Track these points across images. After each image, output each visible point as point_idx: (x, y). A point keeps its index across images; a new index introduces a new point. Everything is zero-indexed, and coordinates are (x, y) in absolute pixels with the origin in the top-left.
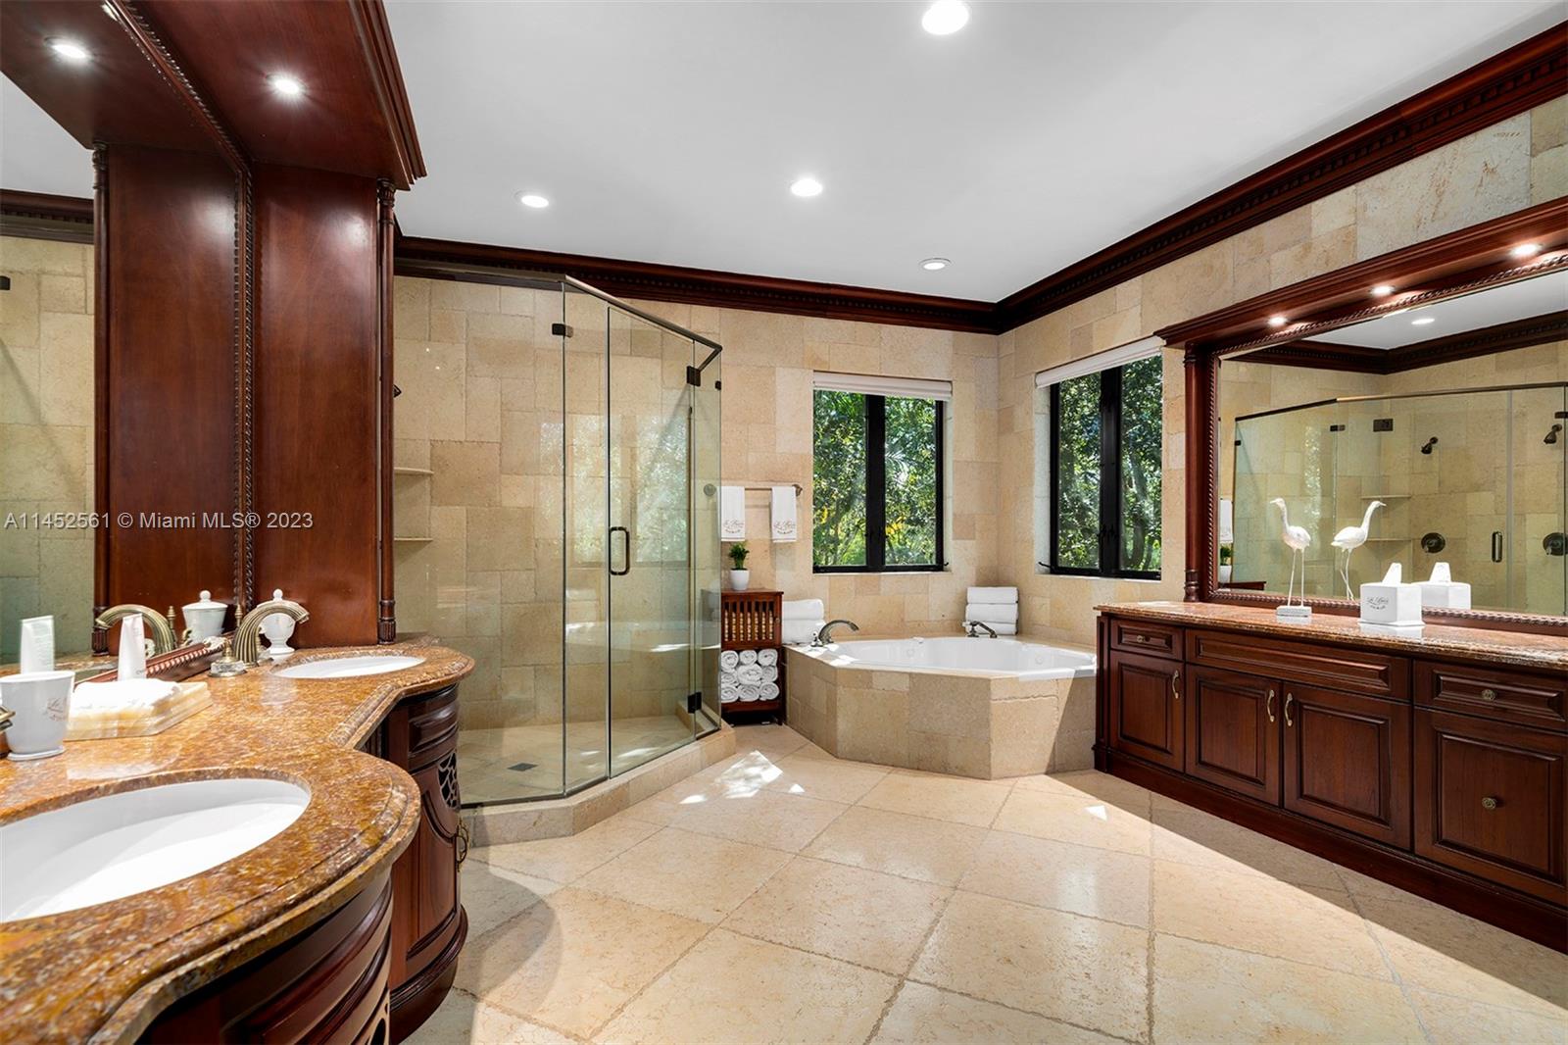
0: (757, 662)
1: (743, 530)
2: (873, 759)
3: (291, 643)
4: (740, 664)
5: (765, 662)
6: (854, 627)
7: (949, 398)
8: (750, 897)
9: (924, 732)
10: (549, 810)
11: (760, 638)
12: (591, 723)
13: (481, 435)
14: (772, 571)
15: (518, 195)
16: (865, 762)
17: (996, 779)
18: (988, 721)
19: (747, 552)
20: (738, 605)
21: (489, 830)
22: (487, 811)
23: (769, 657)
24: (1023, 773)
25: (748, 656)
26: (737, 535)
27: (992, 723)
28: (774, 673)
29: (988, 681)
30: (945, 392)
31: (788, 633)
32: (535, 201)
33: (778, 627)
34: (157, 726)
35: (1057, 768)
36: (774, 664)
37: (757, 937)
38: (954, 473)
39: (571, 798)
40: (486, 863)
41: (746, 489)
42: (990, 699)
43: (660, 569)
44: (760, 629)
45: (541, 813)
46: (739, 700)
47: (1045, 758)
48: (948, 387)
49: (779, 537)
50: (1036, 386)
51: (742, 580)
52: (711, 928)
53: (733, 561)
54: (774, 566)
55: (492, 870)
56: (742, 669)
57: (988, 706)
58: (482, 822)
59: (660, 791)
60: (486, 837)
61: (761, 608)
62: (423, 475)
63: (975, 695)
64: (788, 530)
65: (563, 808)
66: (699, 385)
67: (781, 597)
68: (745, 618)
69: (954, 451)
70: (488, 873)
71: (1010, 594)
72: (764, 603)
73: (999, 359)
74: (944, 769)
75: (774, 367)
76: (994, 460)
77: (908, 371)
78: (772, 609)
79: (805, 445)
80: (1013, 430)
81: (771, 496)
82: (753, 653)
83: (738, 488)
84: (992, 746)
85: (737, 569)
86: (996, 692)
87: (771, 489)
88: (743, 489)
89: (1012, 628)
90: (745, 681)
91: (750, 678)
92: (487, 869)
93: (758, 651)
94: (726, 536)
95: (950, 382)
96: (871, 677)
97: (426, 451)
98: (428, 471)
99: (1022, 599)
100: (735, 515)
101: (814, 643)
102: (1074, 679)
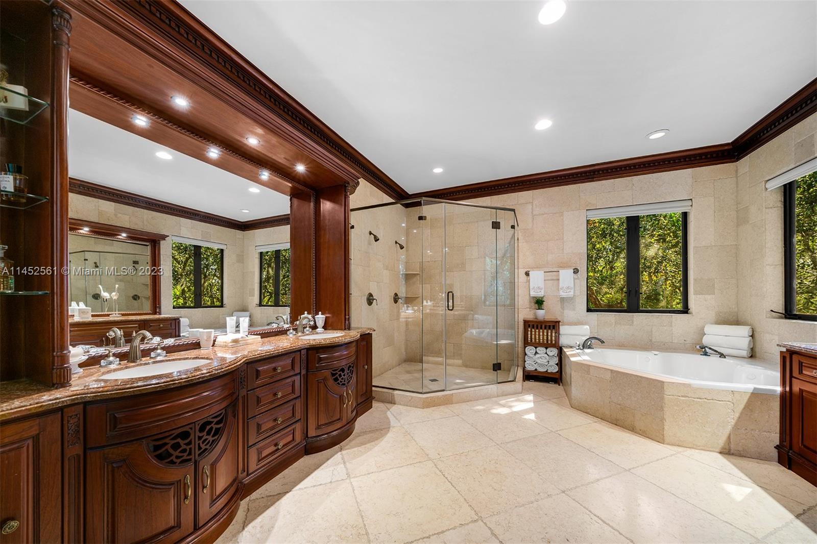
0: (546, 353)
1: (543, 291)
2: (590, 413)
3: (323, 327)
4: (536, 353)
5: (551, 354)
6: (602, 342)
7: (690, 210)
8: (457, 454)
9: (620, 405)
10: (415, 397)
11: (547, 342)
12: (473, 369)
13: (435, 259)
14: (562, 310)
15: (432, 170)
16: (586, 413)
17: (668, 444)
18: (662, 407)
19: (544, 301)
20: (535, 326)
21: (396, 399)
22: (396, 392)
23: (553, 352)
24: (695, 447)
25: (541, 350)
26: (540, 294)
27: (665, 409)
28: (556, 360)
29: (663, 382)
30: (688, 206)
31: (563, 341)
32: (438, 170)
33: (557, 338)
34: (231, 346)
35: (732, 451)
36: (556, 355)
37: (440, 471)
38: (694, 254)
39: (425, 395)
40: (389, 410)
41: (545, 272)
42: (664, 394)
43: (504, 308)
44: (547, 338)
45: (412, 397)
46: (536, 370)
47: (721, 442)
48: (690, 203)
49: (563, 294)
50: (766, 189)
51: (541, 314)
52: (430, 459)
53: (537, 305)
54: (563, 308)
55: (389, 413)
56: (538, 356)
57: (662, 398)
58: (394, 395)
59: (471, 401)
60: (395, 401)
61: (548, 327)
62: (418, 274)
63: (653, 390)
64: (568, 291)
65: (419, 398)
66: (499, 228)
67: (559, 323)
68: (539, 332)
69: (694, 241)
70: (386, 413)
71: (744, 331)
72: (550, 326)
73: (737, 177)
74: (632, 429)
75: (562, 212)
76: (735, 243)
77: (654, 199)
78: (554, 328)
79: (582, 247)
80: (748, 222)
81: (559, 275)
82: (544, 349)
83: (541, 271)
84: (665, 423)
85: (539, 309)
86: (668, 391)
87: (559, 271)
88: (543, 272)
89: (745, 353)
90: (539, 362)
91: (542, 360)
92: (387, 411)
93: (546, 348)
94: (533, 294)
95: (691, 199)
96: (589, 369)
97: (418, 266)
98: (419, 273)
99: (756, 335)
100: (538, 284)
101: (577, 348)
102: (752, 393)
